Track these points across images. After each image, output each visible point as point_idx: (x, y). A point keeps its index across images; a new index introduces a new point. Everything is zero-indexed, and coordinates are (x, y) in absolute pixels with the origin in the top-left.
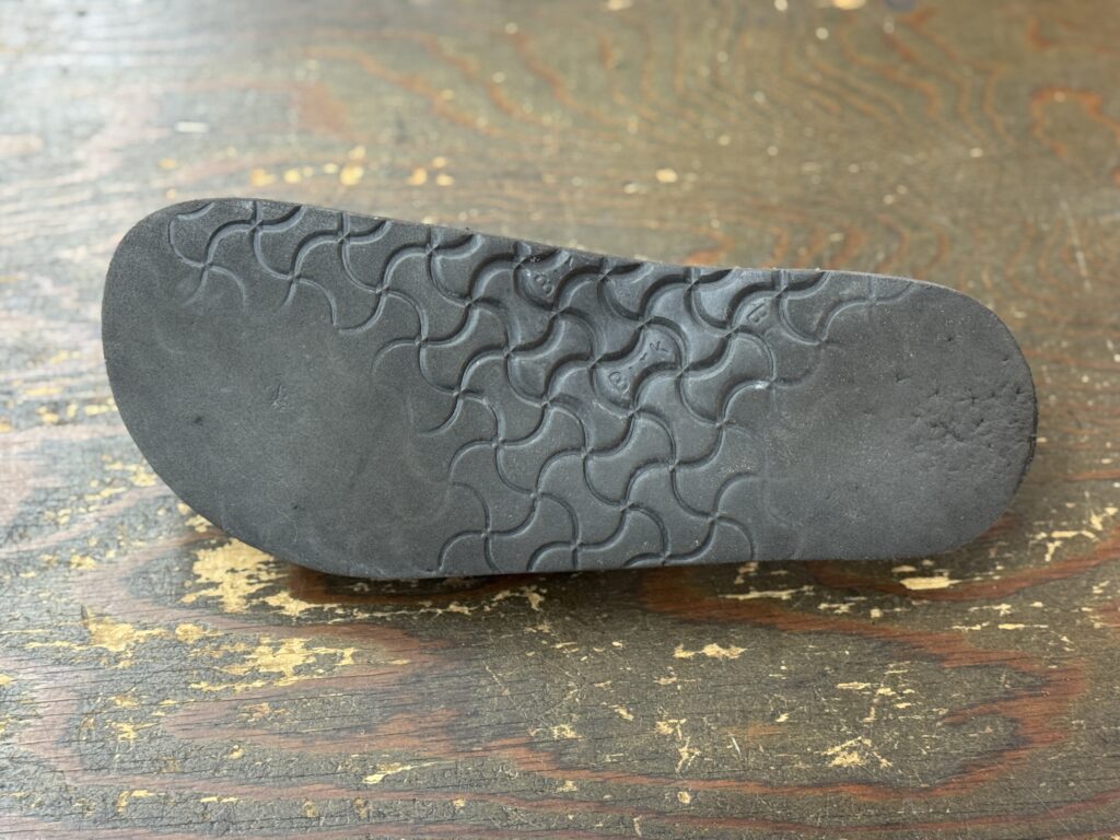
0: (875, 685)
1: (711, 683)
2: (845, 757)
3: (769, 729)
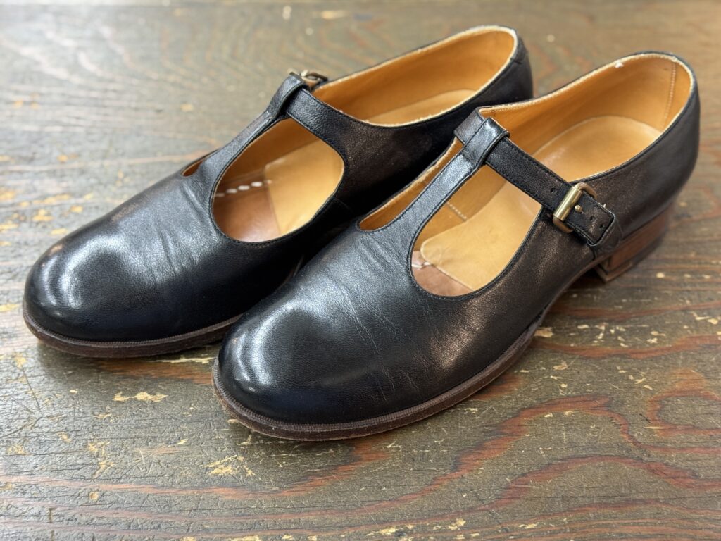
1: (136, 418)
2: (222, 469)
3: (170, 449)
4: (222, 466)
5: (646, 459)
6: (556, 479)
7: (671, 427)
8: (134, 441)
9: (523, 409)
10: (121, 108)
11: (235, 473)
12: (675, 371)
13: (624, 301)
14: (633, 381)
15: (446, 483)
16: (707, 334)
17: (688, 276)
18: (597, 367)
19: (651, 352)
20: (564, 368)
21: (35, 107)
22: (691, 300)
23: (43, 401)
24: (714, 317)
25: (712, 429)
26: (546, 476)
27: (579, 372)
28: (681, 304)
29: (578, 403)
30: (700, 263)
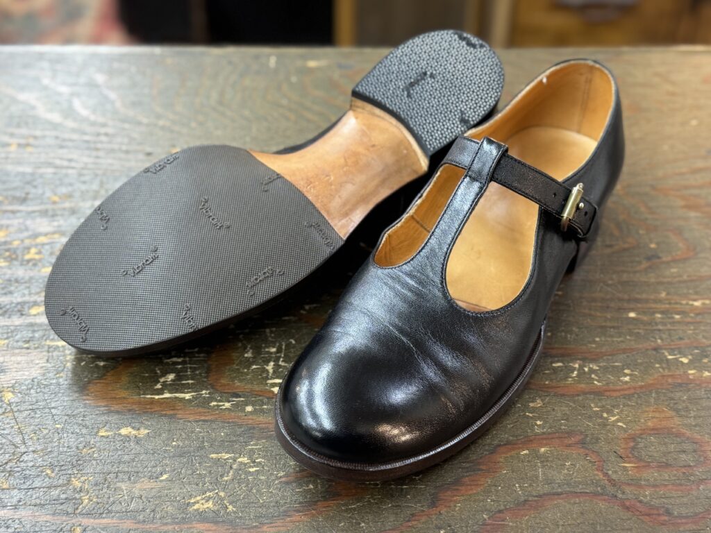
0: (237, 455)
1: (120, 453)
2: (202, 504)
3: (152, 484)
4: (203, 501)
5: (620, 496)
6: (533, 516)
7: (644, 464)
8: (117, 476)
9: (499, 446)
10: (112, 151)
11: (216, 508)
12: (647, 409)
13: (597, 339)
14: (607, 419)
15: (424, 519)
16: (678, 373)
17: (659, 316)
18: (571, 404)
19: (623, 390)
20: (539, 405)
21: (29, 149)
22: (662, 339)
23: (29, 436)
24: (685, 356)
25: (685, 466)
26: (522, 512)
27: (554, 410)
28: (652, 344)
29: (553, 440)
30: (670, 304)
